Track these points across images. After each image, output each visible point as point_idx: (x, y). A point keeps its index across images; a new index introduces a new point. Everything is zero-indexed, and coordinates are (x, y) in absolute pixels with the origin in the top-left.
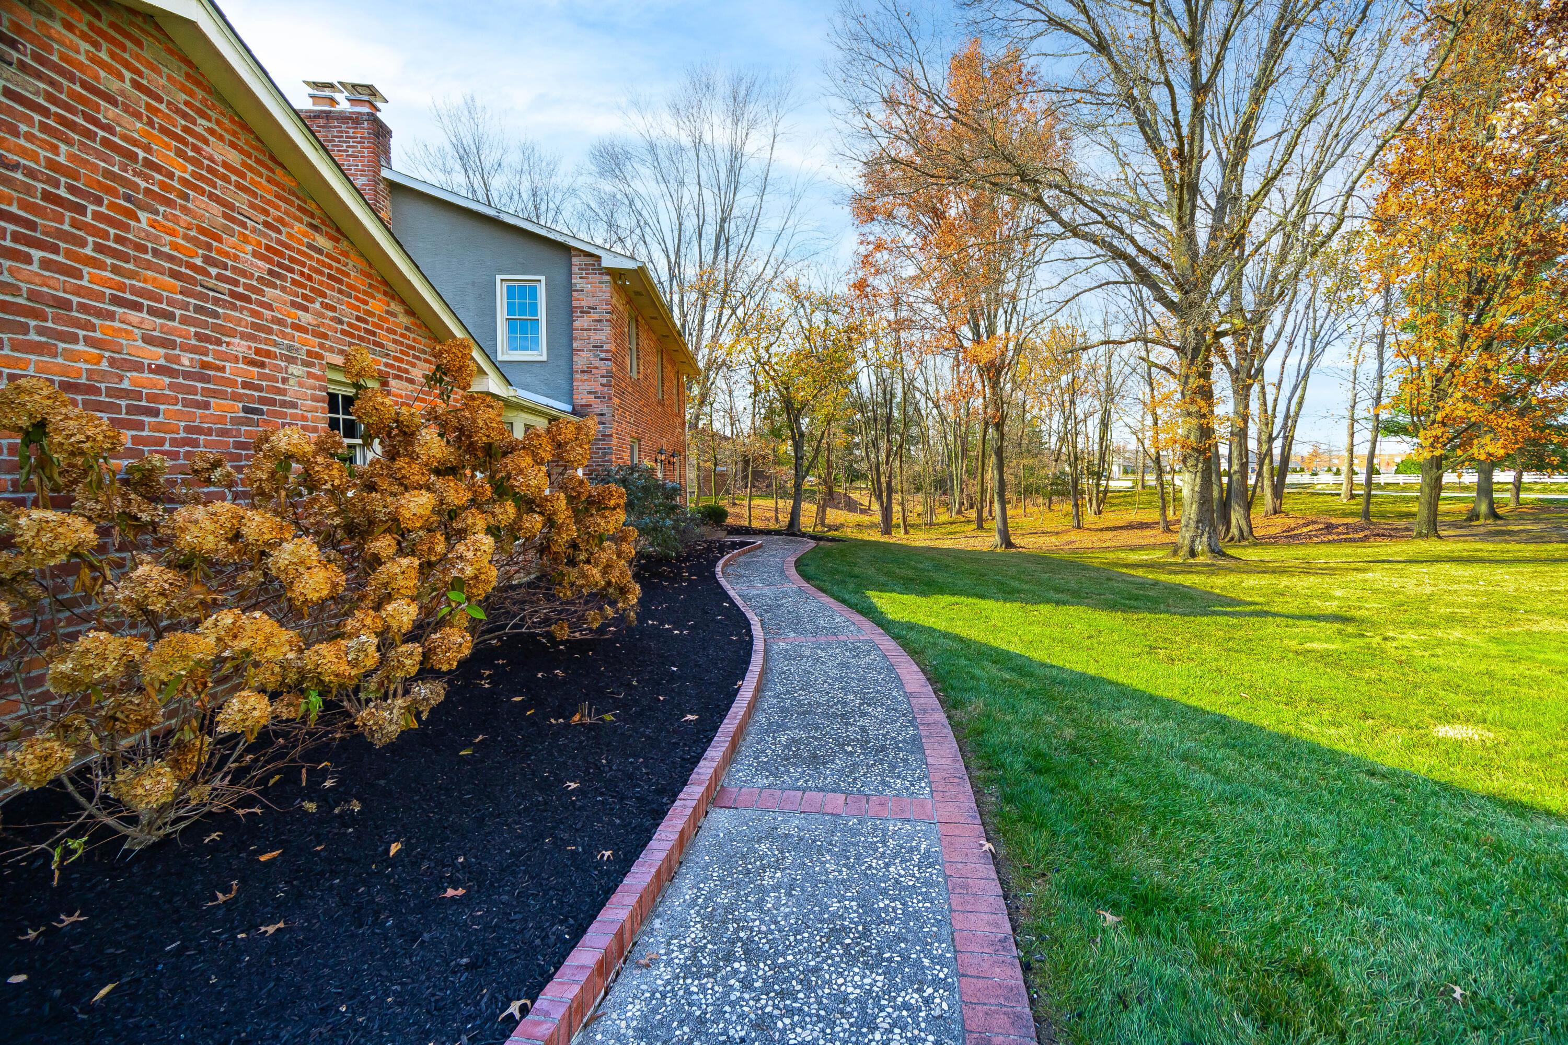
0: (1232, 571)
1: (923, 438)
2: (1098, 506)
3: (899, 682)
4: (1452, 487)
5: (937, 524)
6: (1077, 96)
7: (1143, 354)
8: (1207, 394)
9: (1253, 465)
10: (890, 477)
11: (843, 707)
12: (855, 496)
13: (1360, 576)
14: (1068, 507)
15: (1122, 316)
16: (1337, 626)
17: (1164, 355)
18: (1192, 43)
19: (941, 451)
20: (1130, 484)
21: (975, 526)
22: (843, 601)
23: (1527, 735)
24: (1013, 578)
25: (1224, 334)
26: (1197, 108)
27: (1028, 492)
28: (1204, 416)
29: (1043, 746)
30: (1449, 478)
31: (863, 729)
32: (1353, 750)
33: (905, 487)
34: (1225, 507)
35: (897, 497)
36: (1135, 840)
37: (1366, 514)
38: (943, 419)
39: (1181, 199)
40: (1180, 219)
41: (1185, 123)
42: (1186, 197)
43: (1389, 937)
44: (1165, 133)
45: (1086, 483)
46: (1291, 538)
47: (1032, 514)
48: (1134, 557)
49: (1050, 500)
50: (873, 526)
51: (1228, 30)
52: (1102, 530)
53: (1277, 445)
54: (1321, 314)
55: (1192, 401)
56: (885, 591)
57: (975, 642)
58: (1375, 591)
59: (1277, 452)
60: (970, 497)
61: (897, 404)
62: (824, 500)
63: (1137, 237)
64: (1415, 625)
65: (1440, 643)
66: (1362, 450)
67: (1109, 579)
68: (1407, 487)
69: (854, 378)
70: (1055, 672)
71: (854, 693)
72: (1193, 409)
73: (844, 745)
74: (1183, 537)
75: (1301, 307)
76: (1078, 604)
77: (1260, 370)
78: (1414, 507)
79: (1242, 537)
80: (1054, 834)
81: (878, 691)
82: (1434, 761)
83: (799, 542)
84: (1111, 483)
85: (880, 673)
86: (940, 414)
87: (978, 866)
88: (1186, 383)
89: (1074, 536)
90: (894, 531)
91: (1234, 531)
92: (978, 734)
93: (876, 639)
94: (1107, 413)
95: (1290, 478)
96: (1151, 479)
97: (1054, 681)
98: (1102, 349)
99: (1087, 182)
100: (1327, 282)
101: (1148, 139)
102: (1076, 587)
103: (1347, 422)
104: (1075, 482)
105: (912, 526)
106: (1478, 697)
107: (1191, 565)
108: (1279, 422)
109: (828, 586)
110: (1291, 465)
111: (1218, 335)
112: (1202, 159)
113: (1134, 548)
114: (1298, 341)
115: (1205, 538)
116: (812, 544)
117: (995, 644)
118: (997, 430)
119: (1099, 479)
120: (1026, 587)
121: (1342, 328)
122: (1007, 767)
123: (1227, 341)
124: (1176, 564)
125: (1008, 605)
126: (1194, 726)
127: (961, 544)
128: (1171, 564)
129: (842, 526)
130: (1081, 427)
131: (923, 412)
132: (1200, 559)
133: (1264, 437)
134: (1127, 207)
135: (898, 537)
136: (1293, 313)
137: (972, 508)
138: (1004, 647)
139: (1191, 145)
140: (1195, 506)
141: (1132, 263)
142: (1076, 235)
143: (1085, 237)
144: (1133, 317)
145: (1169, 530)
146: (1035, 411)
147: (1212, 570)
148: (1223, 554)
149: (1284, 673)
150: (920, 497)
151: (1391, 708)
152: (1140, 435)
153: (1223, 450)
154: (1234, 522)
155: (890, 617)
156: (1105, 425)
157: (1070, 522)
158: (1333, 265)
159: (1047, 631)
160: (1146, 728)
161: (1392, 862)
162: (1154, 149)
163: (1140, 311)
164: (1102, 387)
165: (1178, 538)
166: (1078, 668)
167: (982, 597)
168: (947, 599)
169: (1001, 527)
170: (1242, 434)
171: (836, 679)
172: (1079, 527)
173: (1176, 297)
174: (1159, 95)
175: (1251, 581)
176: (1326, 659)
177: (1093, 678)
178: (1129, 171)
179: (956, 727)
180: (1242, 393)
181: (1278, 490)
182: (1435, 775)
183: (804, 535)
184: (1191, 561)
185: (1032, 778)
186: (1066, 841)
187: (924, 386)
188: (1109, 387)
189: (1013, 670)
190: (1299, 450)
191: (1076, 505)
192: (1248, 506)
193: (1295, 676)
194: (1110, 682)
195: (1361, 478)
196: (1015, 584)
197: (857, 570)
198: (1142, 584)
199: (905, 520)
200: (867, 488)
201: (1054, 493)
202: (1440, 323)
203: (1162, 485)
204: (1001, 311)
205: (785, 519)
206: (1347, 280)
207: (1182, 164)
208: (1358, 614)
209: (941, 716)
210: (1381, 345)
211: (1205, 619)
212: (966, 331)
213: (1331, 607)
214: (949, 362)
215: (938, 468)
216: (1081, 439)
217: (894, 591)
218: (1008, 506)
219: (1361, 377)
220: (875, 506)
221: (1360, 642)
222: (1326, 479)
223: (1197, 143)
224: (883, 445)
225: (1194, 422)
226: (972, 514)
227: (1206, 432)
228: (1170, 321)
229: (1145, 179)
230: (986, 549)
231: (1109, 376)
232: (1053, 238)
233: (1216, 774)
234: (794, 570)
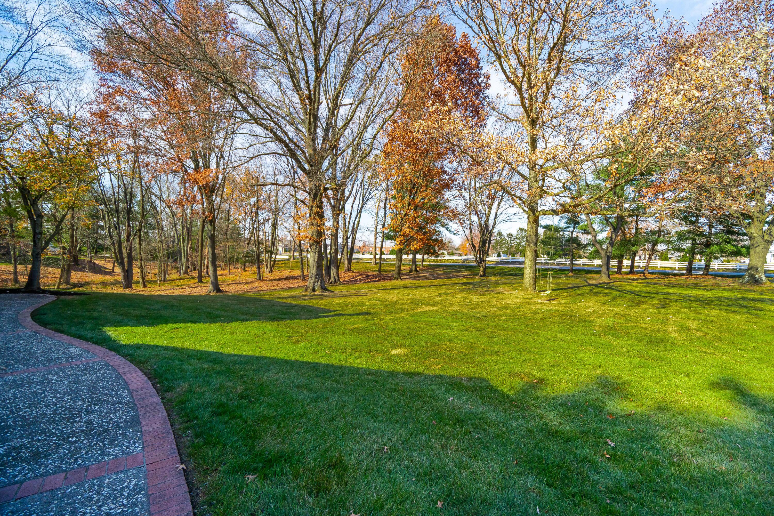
0: (329, 297)
1: (159, 226)
2: (271, 268)
3: (125, 384)
4: (405, 260)
5: (169, 280)
6: (258, 47)
7: (293, 193)
8: (321, 216)
9: (340, 250)
10: (130, 250)
11: (71, 412)
12: (100, 262)
13: (376, 295)
14: (255, 269)
15: (283, 172)
16: (366, 316)
17: (302, 195)
18: (316, 45)
19: (172, 235)
20: (287, 257)
21: (197, 281)
22: (80, 337)
23: (416, 348)
24: (217, 309)
25: (328, 189)
26: (317, 78)
27: (231, 261)
28: (319, 226)
29: (224, 399)
30: (404, 257)
31: (89, 423)
32: (365, 366)
33: (143, 256)
34: (328, 268)
35: (136, 263)
36: (268, 433)
37: (379, 271)
38: (174, 215)
39: (310, 120)
40: (309, 130)
41: (312, 83)
42: (312, 120)
43: (367, 436)
44: (303, 85)
45: (264, 256)
46: (354, 281)
47: (233, 273)
48: (287, 294)
49: (245, 265)
50: (117, 283)
51: (330, 47)
52: (273, 280)
53: (350, 240)
54: (366, 187)
55: (314, 219)
56: (120, 326)
57: (187, 349)
58: (380, 301)
59: (349, 244)
60: (193, 264)
61: (137, 202)
62: (69, 266)
63: (289, 133)
64: (390, 313)
65: (397, 319)
66: (379, 245)
67: (273, 305)
68: (392, 260)
69: (98, 179)
70: (236, 358)
71: (83, 399)
72: (315, 222)
73: (68, 437)
74: (310, 283)
75: (359, 182)
76: (255, 320)
77: (343, 207)
78: (394, 268)
79: (335, 282)
80: (225, 445)
81: (106, 394)
82: (389, 364)
83: (37, 297)
84: (278, 257)
85: (108, 382)
86: (172, 211)
87: (173, 481)
88: (311, 210)
89: (257, 284)
90: (134, 286)
91: (332, 279)
92: (182, 403)
93: (107, 359)
94: (275, 220)
95: (354, 256)
96: (297, 254)
97: (235, 363)
98: (273, 187)
99: (264, 96)
100: (368, 174)
101: (295, 85)
102: (254, 311)
103: (374, 233)
104: (258, 256)
105: (151, 282)
106: (405, 337)
107: (312, 296)
108: (350, 231)
109: (66, 327)
110: (355, 250)
111: (326, 189)
112: (320, 104)
113: (288, 289)
114: (358, 197)
115: (319, 283)
116: (53, 298)
117: (201, 349)
118: (211, 225)
119: (271, 254)
120: (225, 314)
121: (373, 194)
122: (200, 417)
123: (329, 192)
124: (306, 296)
125: (212, 325)
126: (304, 371)
127: (187, 291)
128: (304, 296)
129: (87, 284)
130: (262, 227)
131: (158, 209)
132: (317, 293)
133: (345, 238)
134: (284, 115)
135: (138, 289)
136: (356, 184)
137: (195, 270)
138: (206, 349)
139: (315, 95)
140: (315, 268)
141: (287, 146)
142: (257, 123)
143: (261, 125)
144: (288, 173)
145: (305, 280)
146: (236, 216)
147: (321, 297)
148: (326, 290)
149: (343, 339)
150: (156, 263)
151: (379, 347)
152: (292, 233)
153: (328, 242)
154: (332, 275)
155: (122, 343)
156: (275, 226)
157: (255, 277)
158: (370, 167)
159: (235, 337)
160: (281, 377)
161: (371, 407)
162: (298, 91)
163: (292, 171)
164: (273, 207)
165: (307, 283)
166: (250, 353)
167: (196, 322)
168: (170, 326)
169: (214, 281)
170: (335, 235)
171: (66, 393)
172: (260, 279)
173: (307, 167)
174: (300, 64)
175: (337, 301)
176: (360, 331)
177: (257, 358)
178: (286, 99)
179: (167, 403)
180: (336, 217)
181: (350, 261)
182: (389, 369)
183: (44, 292)
184: (313, 294)
185: (215, 419)
186: (232, 447)
187: (158, 192)
188: (277, 207)
189: (211, 361)
190: (359, 244)
191: (259, 268)
192: (338, 268)
193: (348, 340)
194: (266, 358)
195: (378, 257)
196: (219, 313)
197: (96, 314)
198: (290, 307)
199: (143, 279)
200: (111, 257)
201: (246, 261)
202: (403, 199)
203: (302, 258)
204: (213, 155)
205: (23, 279)
206: (375, 175)
207: (310, 103)
208: (372, 311)
209: (157, 399)
210: (385, 204)
211: (315, 320)
212: (190, 163)
213: (364, 309)
214: (177, 180)
215: (171, 245)
216: (261, 233)
217: (128, 325)
218: (219, 269)
219: (379, 216)
220: (118, 269)
221: (372, 322)
222: (367, 256)
223: (317, 96)
224: (124, 227)
225: (314, 229)
226: (195, 274)
227: (320, 234)
228: (305, 179)
229: (295, 105)
230: (204, 294)
231: (277, 201)
232: (244, 121)
233: (311, 390)
234: (30, 319)
